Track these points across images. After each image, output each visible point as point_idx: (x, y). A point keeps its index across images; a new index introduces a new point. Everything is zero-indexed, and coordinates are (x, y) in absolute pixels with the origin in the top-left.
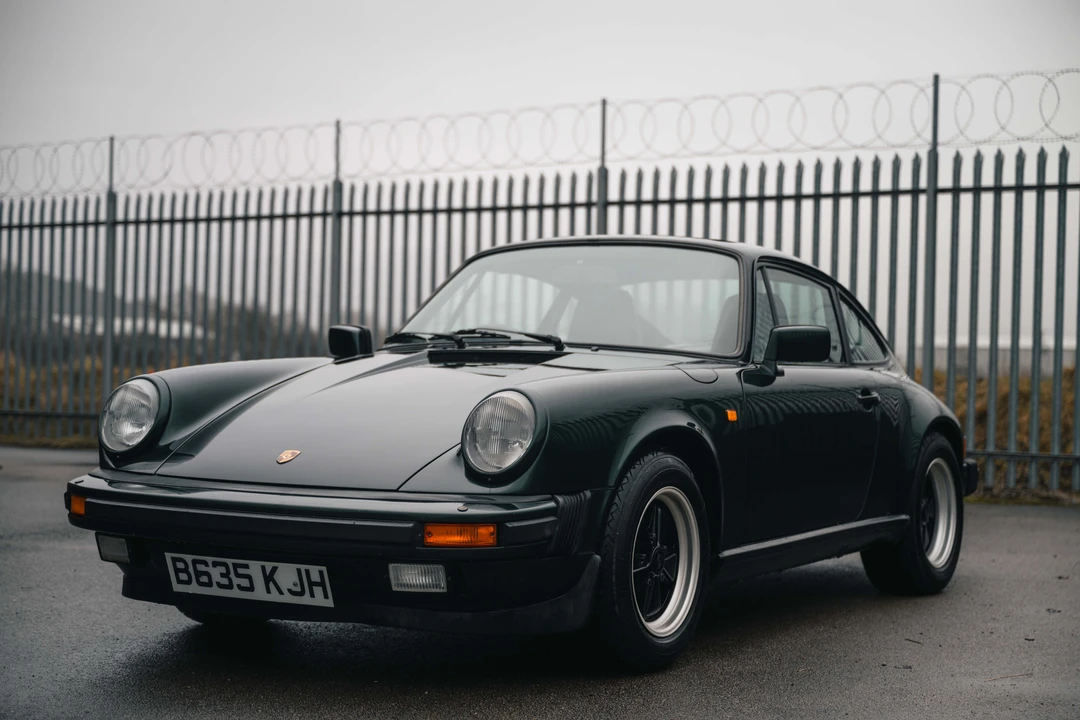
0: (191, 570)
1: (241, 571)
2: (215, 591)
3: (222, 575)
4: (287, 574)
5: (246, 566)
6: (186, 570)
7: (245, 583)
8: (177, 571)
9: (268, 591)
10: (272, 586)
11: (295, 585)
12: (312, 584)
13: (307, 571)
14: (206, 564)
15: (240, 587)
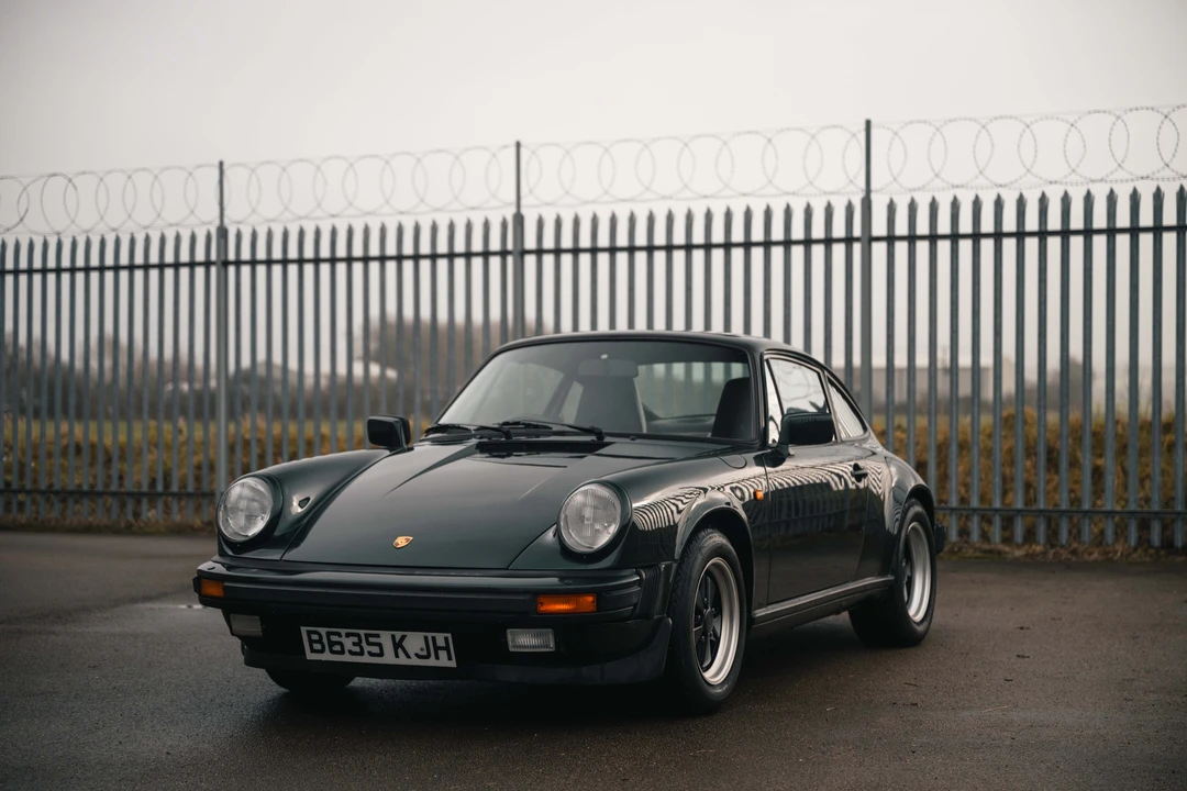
0: (325, 640)
1: (371, 640)
2: (347, 658)
3: (354, 644)
4: (415, 641)
5: (378, 636)
6: (320, 641)
7: (376, 650)
8: (311, 642)
9: (397, 656)
10: (400, 650)
11: (422, 650)
12: (437, 649)
13: (434, 638)
14: (339, 635)
15: (370, 654)
